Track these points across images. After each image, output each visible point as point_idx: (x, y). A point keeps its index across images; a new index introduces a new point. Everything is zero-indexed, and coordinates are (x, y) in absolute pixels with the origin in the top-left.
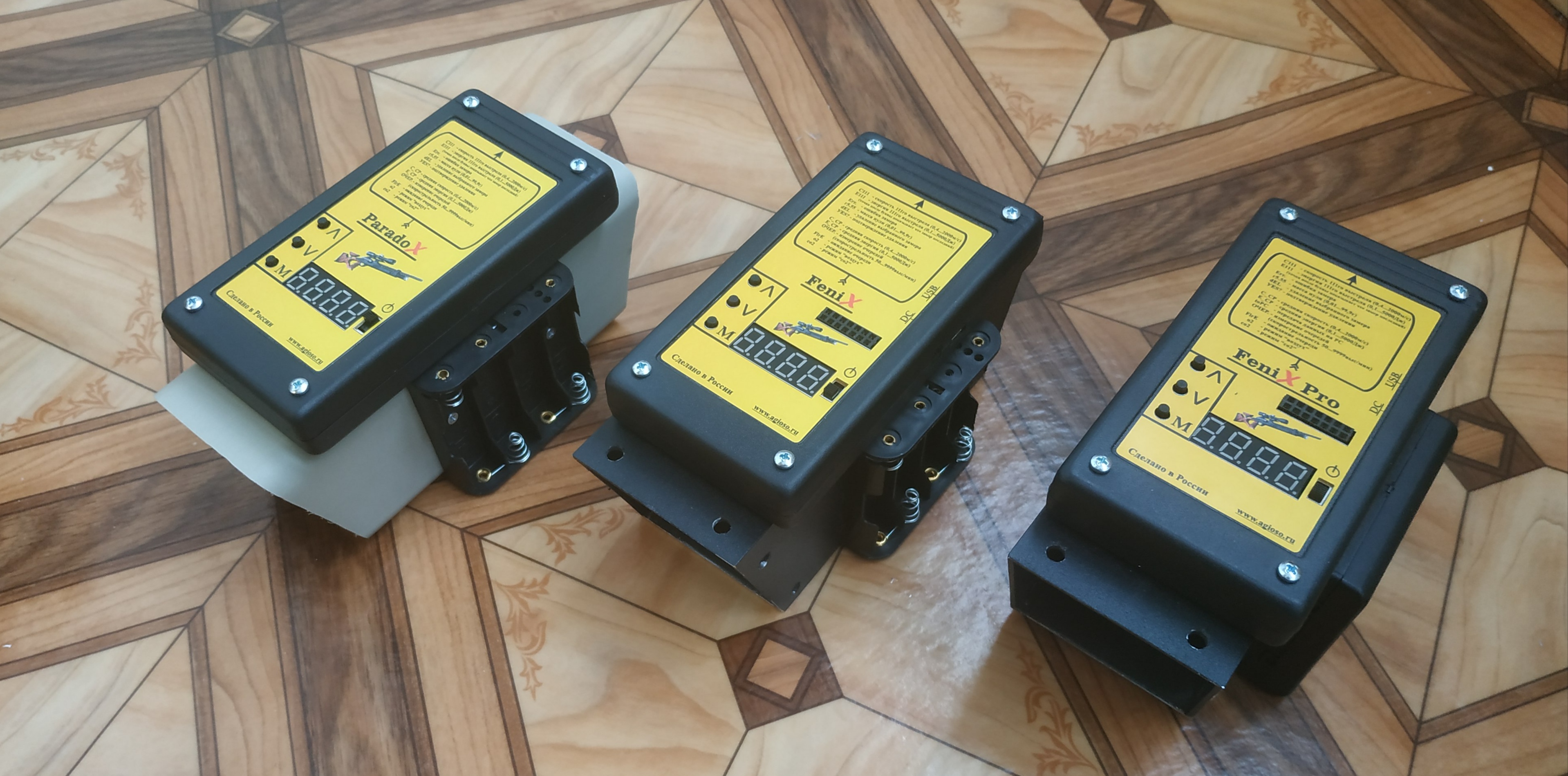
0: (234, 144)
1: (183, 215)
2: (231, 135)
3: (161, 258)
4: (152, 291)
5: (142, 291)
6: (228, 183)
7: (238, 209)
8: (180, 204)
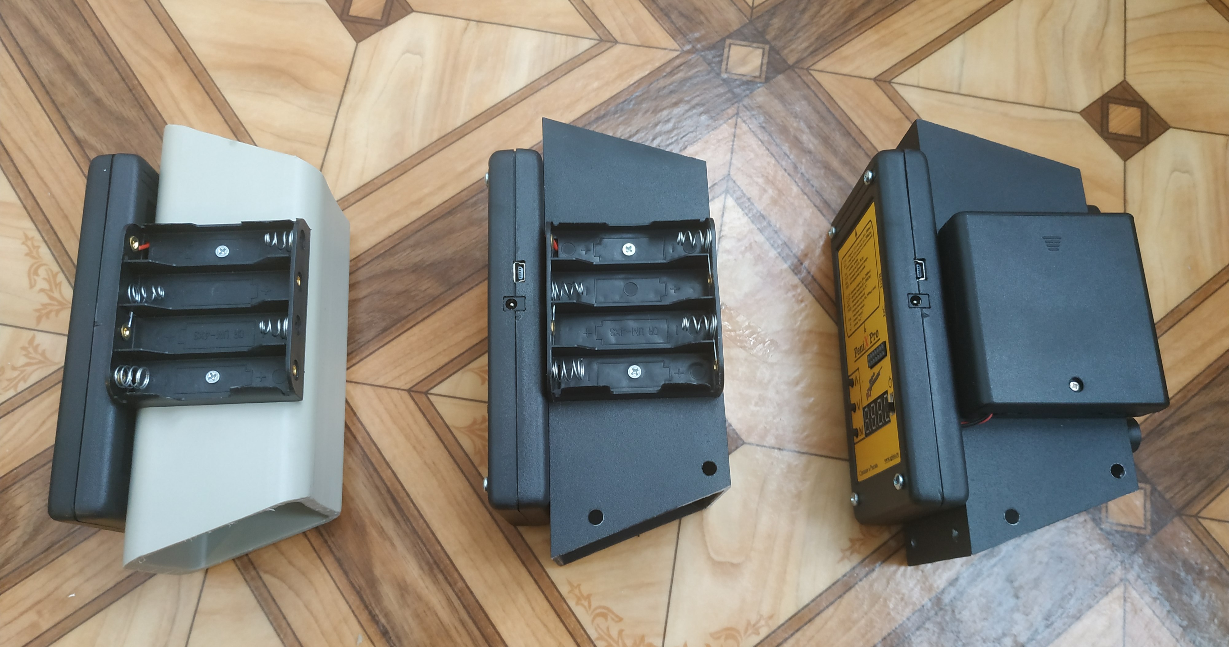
0: (42, 75)
1: (30, 161)
2: (35, 65)
3: (29, 209)
4: (36, 244)
5: (27, 246)
6: (55, 117)
7: (78, 141)
8: (20, 149)
